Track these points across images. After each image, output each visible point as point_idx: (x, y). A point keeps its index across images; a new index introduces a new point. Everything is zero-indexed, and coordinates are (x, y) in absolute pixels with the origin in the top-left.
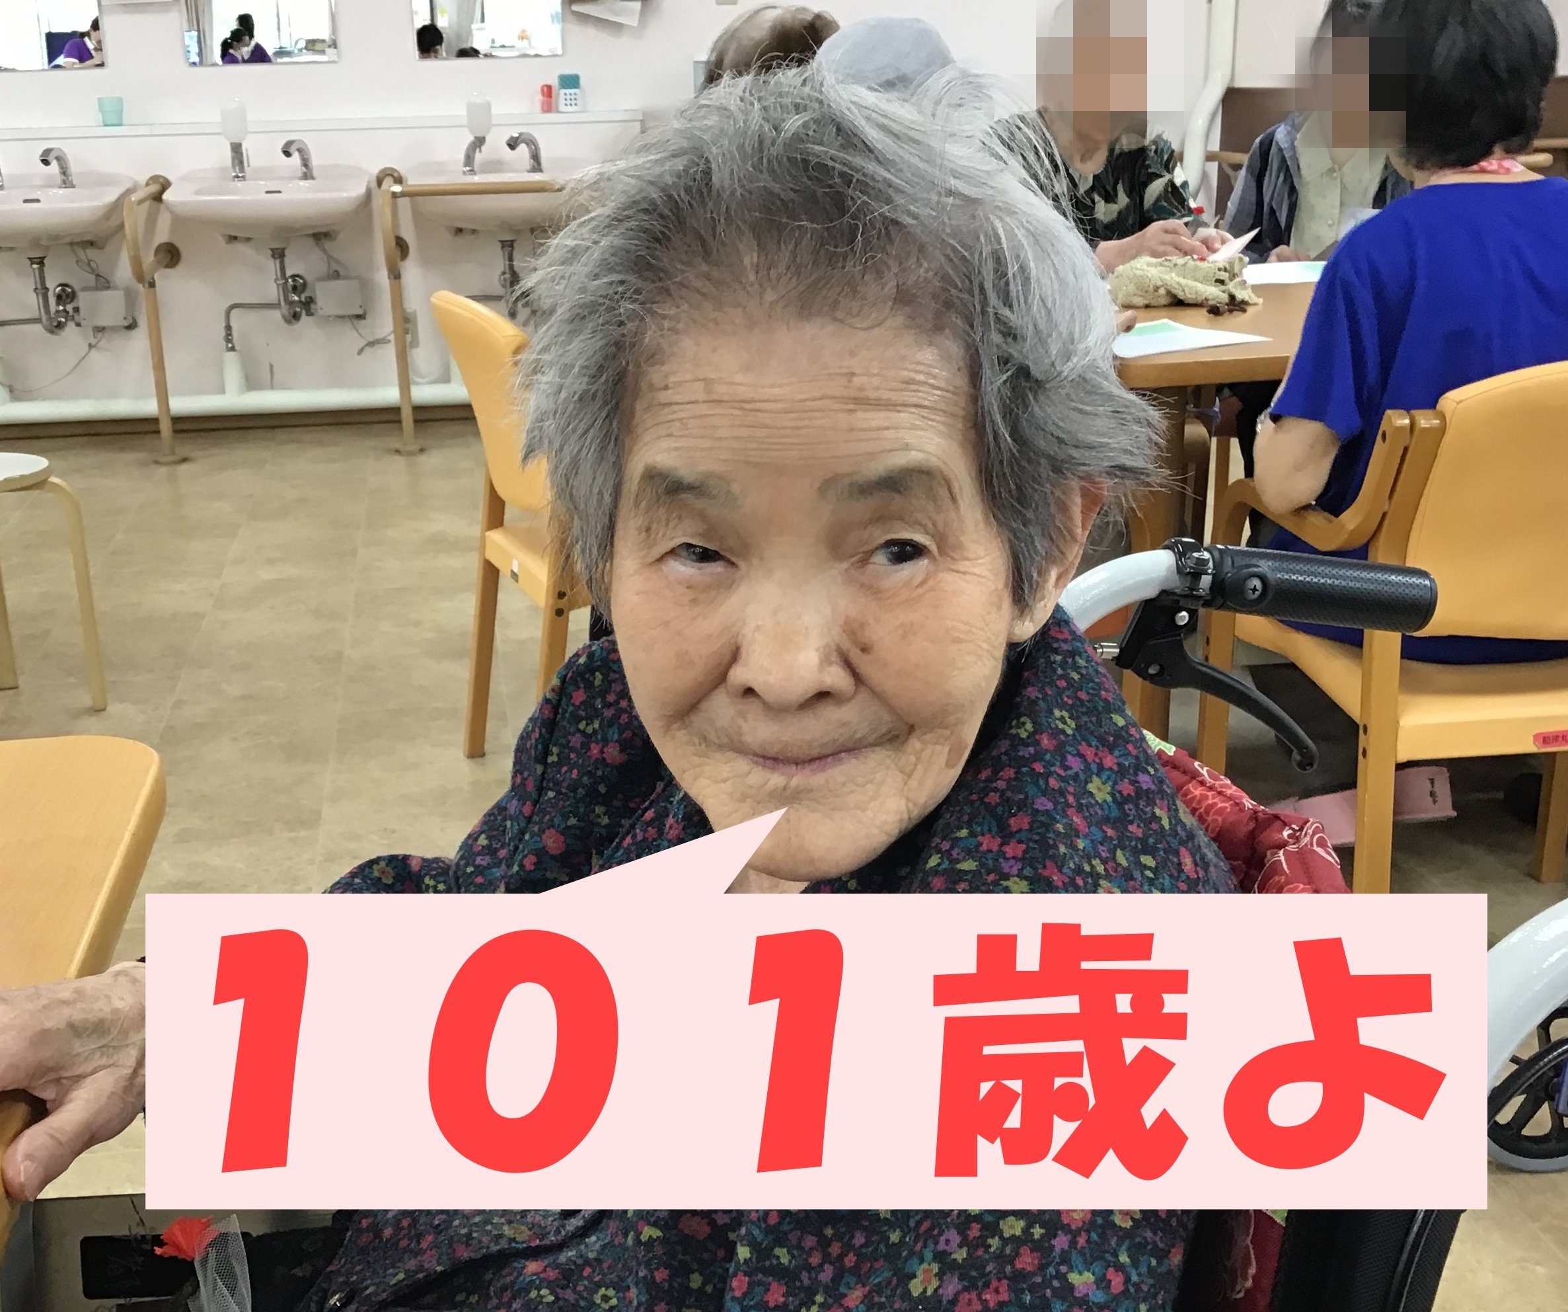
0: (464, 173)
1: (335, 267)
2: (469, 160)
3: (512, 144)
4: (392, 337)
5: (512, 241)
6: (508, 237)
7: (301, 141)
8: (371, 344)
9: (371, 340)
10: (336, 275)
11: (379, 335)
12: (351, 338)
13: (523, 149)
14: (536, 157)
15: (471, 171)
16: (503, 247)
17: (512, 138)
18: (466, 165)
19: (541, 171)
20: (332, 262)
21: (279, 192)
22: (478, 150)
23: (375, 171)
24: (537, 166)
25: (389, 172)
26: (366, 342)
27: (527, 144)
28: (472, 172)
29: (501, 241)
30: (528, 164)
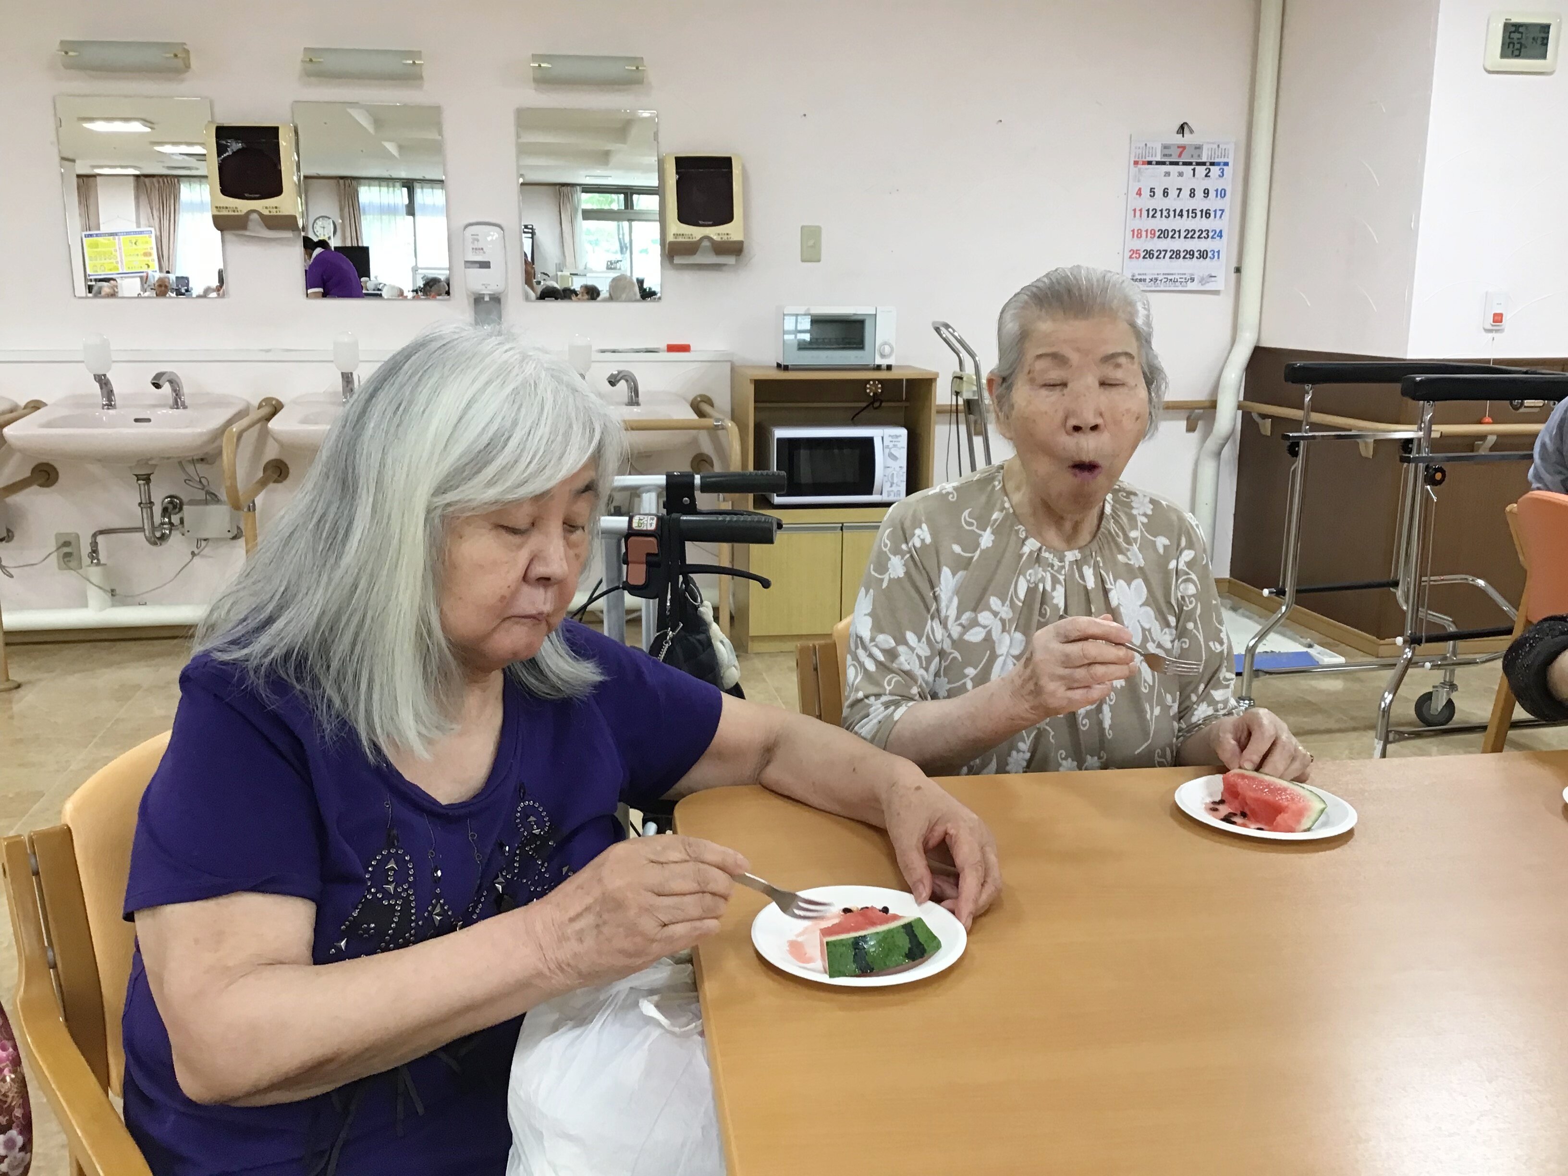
3: (613, 381)
13: (622, 384)
14: (635, 390)
17: (612, 375)
19: (637, 404)
24: (634, 400)
27: (627, 381)
30: (626, 400)
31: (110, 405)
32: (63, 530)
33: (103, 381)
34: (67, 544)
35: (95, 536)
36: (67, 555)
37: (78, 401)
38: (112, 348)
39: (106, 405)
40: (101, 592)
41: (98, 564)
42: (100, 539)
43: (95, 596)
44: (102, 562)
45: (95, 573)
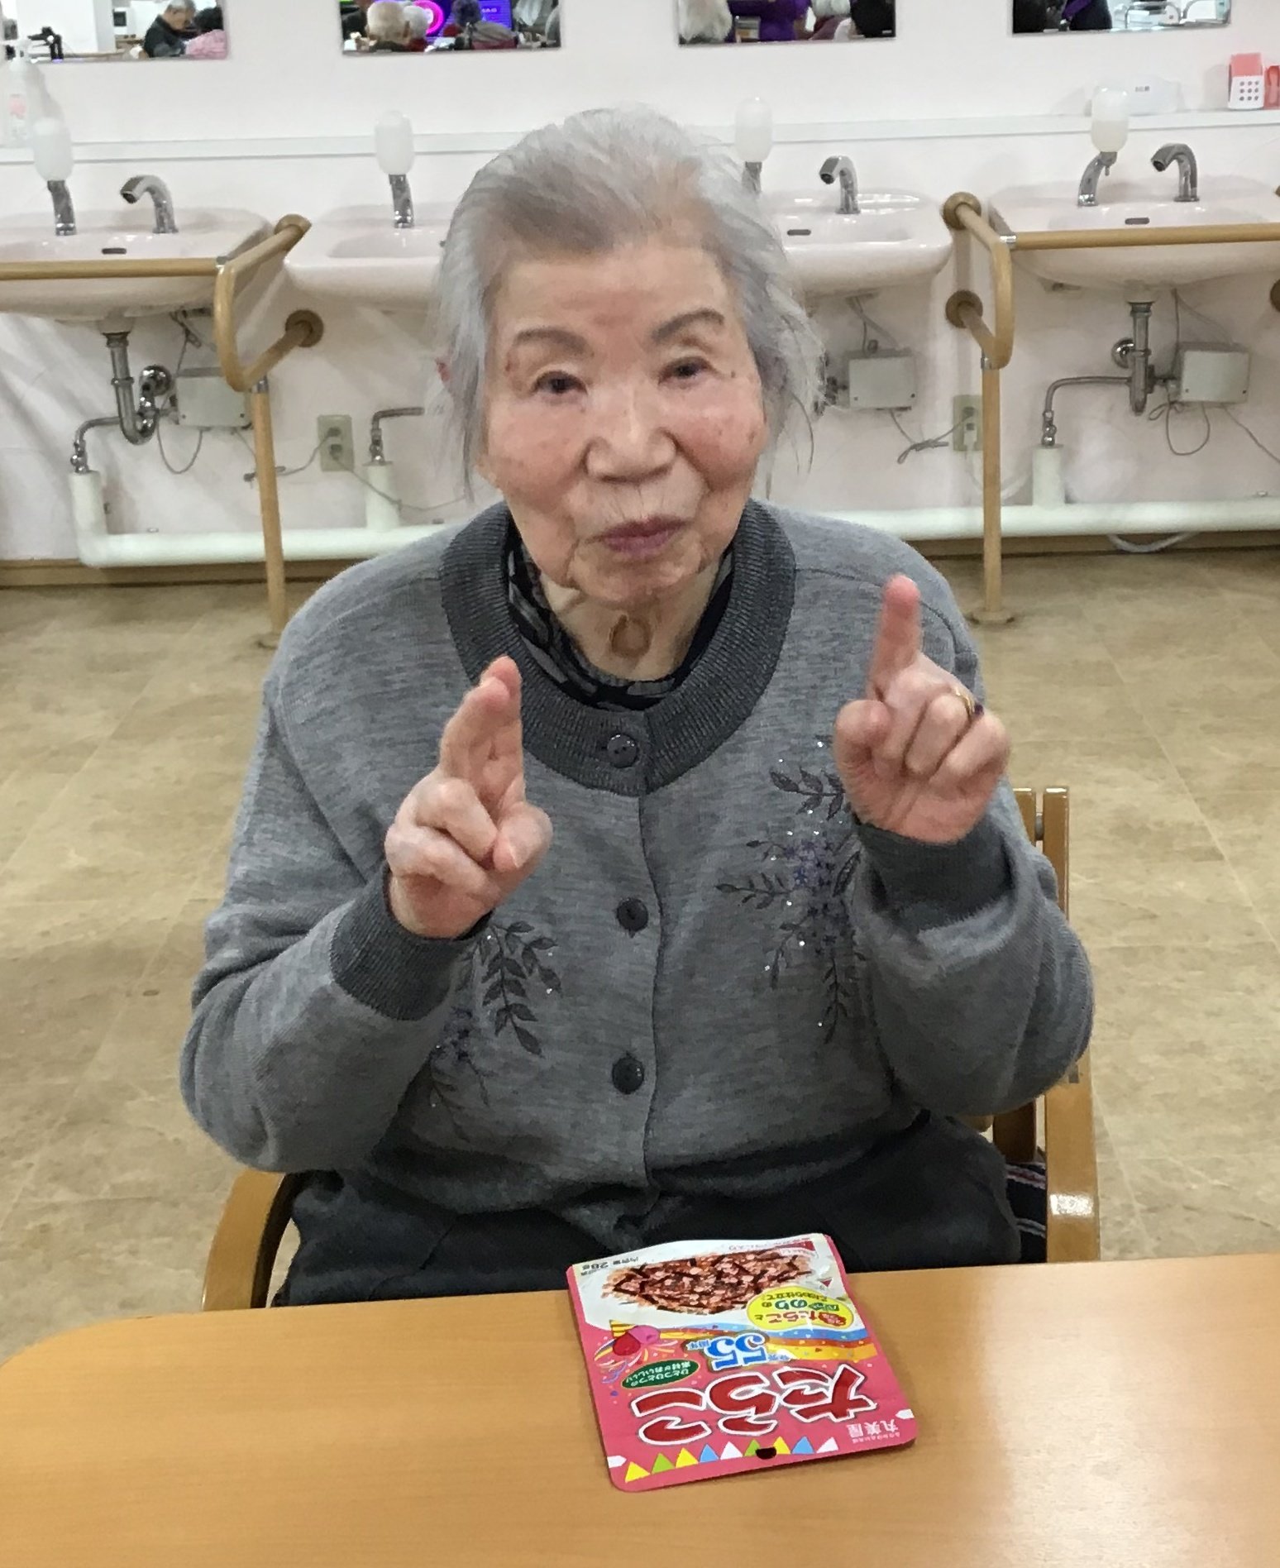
0: (1080, 204)
1: (873, 334)
2: (1088, 184)
3: (1159, 165)
4: (948, 439)
5: (1150, 304)
6: (1140, 298)
7: (846, 159)
8: (918, 447)
9: (919, 441)
10: (872, 350)
11: (928, 436)
12: (889, 440)
13: (1173, 168)
14: (1191, 177)
15: (1090, 200)
16: (1133, 312)
17: (1161, 152)
18: (1083, 193)
19: (1195, 198)
20: (868, 328)
21: (806, 232)
22: (1103, 170)
23: (942, 197)
25: (961, 199)
26: (908, 445)
27: (1180, 162)
28: (1091, 202)
29: (1131, 304)
30: (1176, 192)
31: (404, 222)
32: (327, 411)
33: (399, 185)
34: (334, 432)
35: (376, 418)
36: (335, 449)
37: (358, 217)
38: (415, 131)
39: (399, 222)
40: (386, 503)
41: (382, 463)
42: (383, 424)
43: (378, 509)
44: (386, 459)
45: (378, 476)
